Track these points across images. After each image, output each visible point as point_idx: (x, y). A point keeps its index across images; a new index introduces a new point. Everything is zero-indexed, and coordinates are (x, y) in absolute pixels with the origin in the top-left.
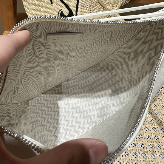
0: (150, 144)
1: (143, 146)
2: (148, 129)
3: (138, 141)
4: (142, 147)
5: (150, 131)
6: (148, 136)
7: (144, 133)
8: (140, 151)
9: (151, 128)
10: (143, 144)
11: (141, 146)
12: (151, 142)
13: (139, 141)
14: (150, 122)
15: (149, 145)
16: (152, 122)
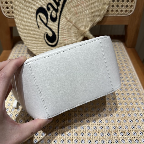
0: (114, 126)
3: (105, 124)
5: (114, 117)
6: (113, 120)
11: (107, 128)
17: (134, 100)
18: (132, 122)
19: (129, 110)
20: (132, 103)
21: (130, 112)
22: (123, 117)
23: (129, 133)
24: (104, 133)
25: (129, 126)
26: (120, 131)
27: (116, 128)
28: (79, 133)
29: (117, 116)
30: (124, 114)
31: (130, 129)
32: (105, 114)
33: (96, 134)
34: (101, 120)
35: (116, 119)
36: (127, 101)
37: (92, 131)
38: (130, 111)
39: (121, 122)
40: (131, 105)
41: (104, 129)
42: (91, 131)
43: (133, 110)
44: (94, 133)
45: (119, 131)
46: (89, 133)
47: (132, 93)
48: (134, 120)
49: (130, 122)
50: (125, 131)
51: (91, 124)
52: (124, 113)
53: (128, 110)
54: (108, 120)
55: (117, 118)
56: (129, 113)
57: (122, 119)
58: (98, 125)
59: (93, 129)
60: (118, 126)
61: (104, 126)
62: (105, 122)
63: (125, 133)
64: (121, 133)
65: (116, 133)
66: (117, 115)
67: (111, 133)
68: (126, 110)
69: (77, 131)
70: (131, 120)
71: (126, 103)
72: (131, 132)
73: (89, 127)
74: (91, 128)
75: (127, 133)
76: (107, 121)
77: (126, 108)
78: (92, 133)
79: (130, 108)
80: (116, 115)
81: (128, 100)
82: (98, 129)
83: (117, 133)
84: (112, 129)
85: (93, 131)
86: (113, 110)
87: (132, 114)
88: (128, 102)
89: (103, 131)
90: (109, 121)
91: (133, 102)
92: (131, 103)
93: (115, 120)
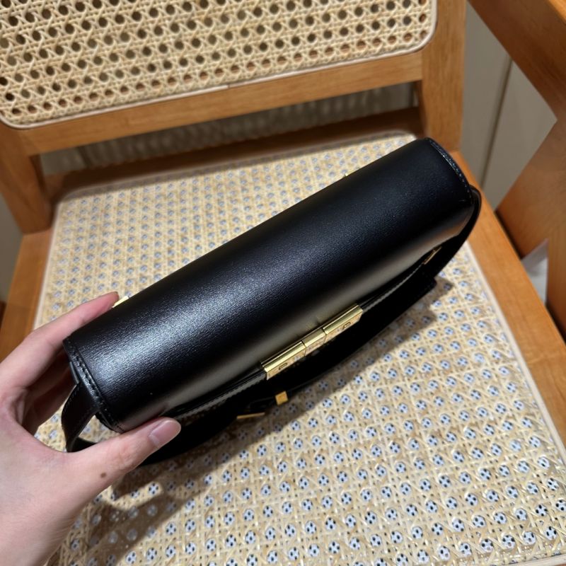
0: (409, 421)
1: (393, 430)
2: (402, 390)
3: (381, 421)
4: (391, 433)
5: (405, 393)
6: (403, 405)
7: (394, 400)
8: (386, 440)
9: (409, 386)
10: (392, 426)
11: (390, 430)
12: (410, 416)
13: (383, 420)
14: (405, 375)
15: (406, 425)
16: (411, 373)
17: (463, 333)
18: (460, 402)
19: (450, 367)
20: (459, 344)
21: (452, 372)
22: (433, 390)
23: (455, 436)
24: (381, 445)
25: (453, 414)
26: (426, 432)
27: (415, 425)
28: (309, 457)
29: (416, 389)
30: (435, 381)
31: (456, 421)
32: (378, 390)
33: (358, 452)
34: (370, 411)
35: (412, 399)
36: (443, 339)
37: (346, 445)
38: (454, 370)
39: (428, 405)
40: (456, 348)
41: (381, 434)
42: (343, 446)
43: (463, 363)
44: (353, 449)
45: (423, 433)
46: (338, 454)
47: (456, 312)
48: (466, 393)
49: (456, 400)
50: (442, 431)
51: (342, 427)
52: (437, 378)
53: (447, 367)
54: (390, 406)
55: (414, 396)
56: (451, 375)
57: (430, 396)
58: (360, 425)
59: (348, 440)
60: (419, 421)
61: (379, 426)
62: (381, 413)
63: (441, 435)
64: (432, 439)
65: (416, 442)
66: (415, 386)
67: (400, 443)
68: (440, 368)
69: (303, 452)
70: (458, 396)
71: (439, 346)
72: (459, 431)
73: (336, 436)
74: (341, 438)
75: (450, 434)
76: (387, 409)
77: (441, 362)
78: (347, 451)
79: (452, 359)
80: (411, 387)
81: (446, 336)
82: (363, 437)
83: (418, 439)
84: (403, 430)
85: (348, 446)
86: (402, 375)
87: (459, 376)
88: (445, 343)
89: (378, 439)
90: (392, 410)
91: (462, 341)
92: (454, 342)
93: (411, 402)
